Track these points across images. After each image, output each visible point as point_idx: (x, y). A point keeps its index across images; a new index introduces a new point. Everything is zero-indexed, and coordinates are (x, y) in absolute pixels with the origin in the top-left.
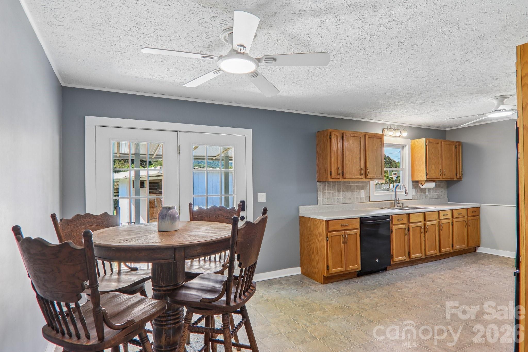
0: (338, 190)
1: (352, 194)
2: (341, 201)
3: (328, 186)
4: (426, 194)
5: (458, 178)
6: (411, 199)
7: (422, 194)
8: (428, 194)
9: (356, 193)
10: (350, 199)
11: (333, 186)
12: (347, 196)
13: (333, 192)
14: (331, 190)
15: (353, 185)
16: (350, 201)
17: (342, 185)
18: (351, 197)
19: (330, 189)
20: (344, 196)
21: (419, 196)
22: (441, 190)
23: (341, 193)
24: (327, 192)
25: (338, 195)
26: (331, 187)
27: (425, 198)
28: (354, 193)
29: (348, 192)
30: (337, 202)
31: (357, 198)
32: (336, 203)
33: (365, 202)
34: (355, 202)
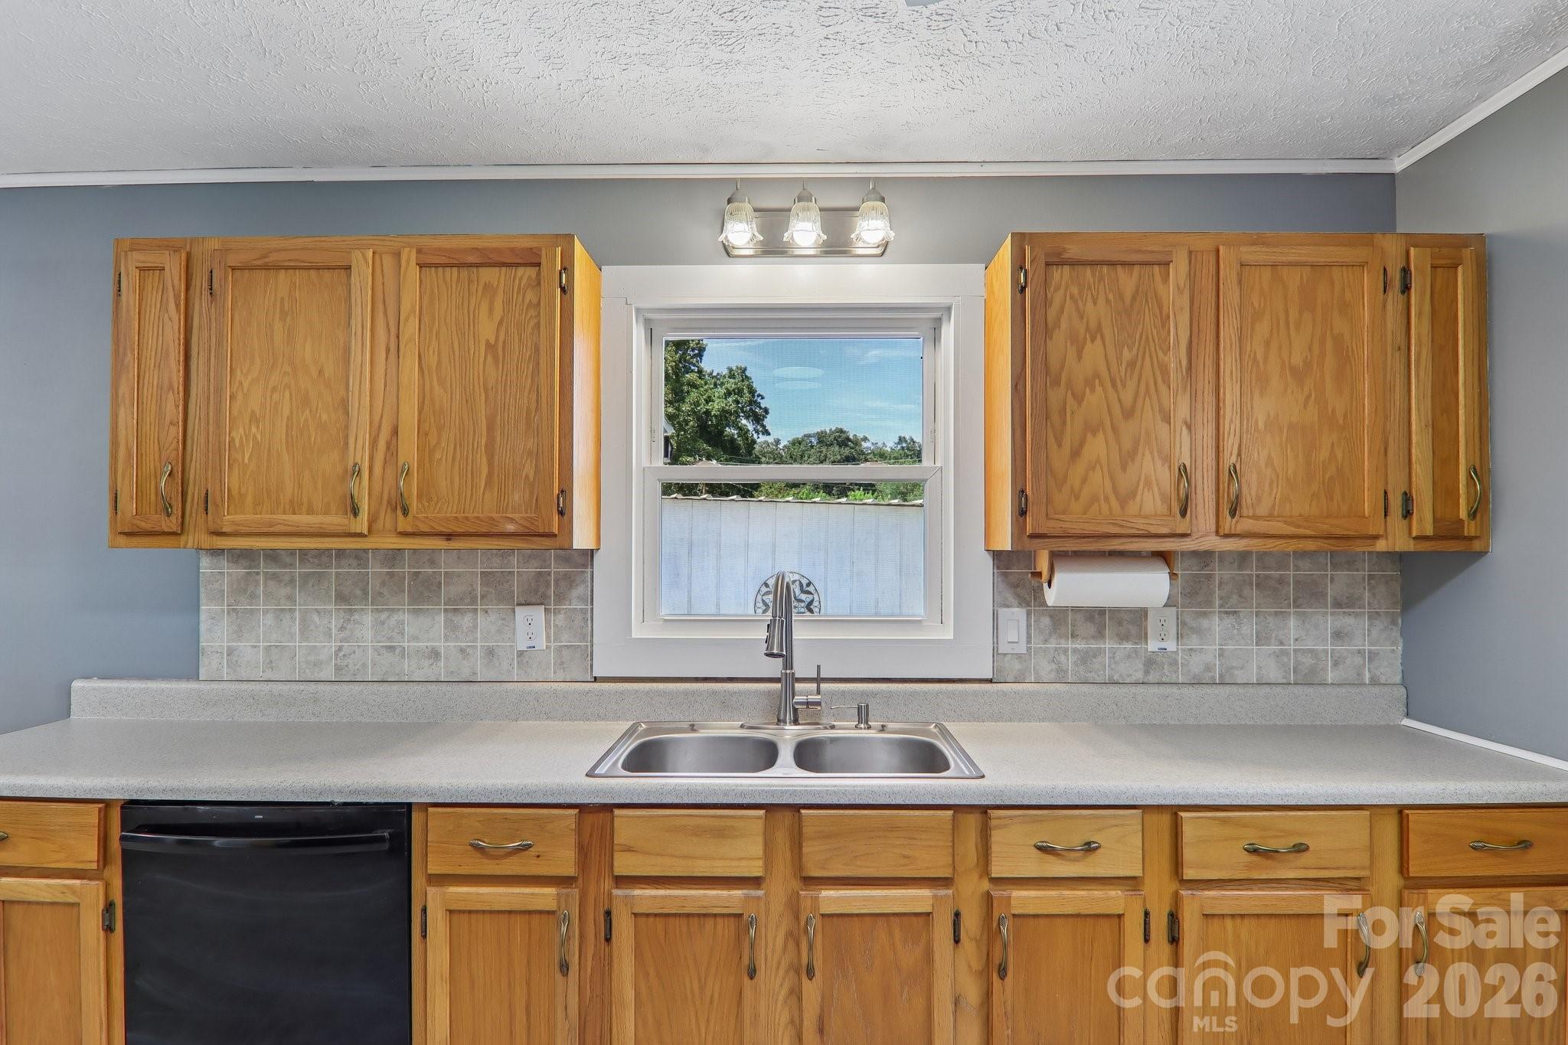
0: (341, 598)
1: (452, 628)
2: (364, 665)
3: (274, 577)
4: (1153, 645)
5: (1429, 531)
6: (990, 681)
7: (1108, 645)
8: (1171, 645)
9: (485, 623)
10: (435, 654)
11: (305, 577)
12: (415, 638)
13: (305, 613)
14: (290, 598)
15: (459, 575)
16: (440, 670)
17: (375, 569)
18: (441, 645)
19: (283, 591)
20: (390, 639)
21: (1069, 662)
22: (1330, 621)
23: (368, 619)
24: (266, 612)
25: (342, 629)
26: (292, 581)
27: (1139, 675)
28: (466, 621)
29: (416, 612)
30: (338, 668)
31: (490, 652)
32: (328, 673)
33: (552, 677)
34: (475, 674)
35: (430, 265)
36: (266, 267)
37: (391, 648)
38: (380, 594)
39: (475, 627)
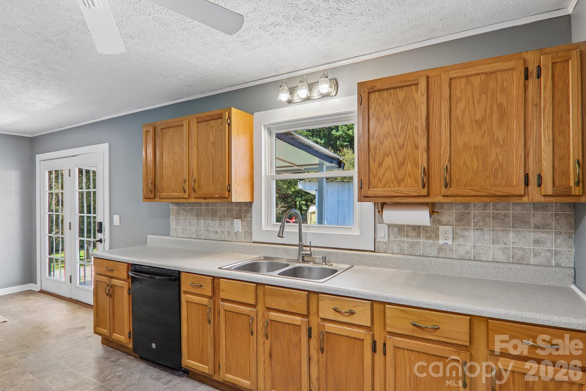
0: (197, 216)
1: (220, 224)
2: (202, 235)
3: (183, 209)
4: (441, 242)
5: (550, 192)
6: (374, 252)
7: (422, 240)
8: (450, 242)
9: (227, 223)
10: (216, 232)
11: (190, 209)
12: (212, 227)
13: (190, 219)
14: (187, 215)
15: (222, 209)
16: (217, 237)
17: (204, 207)
18: (218, 230)
19: (186, 213)
20: (207, 227)
21: (405, 246)
22: (531, 235)
23: (202, 221)
24: (182, 219)
25: (197, 224)
26: (187, 211)
27: (435, 254)
28: (223, 223)
29: (212, 220)
30: (196, 235)
31: (229, 232)
32: (194, 236)
33: (243, 241)
34: (225, 238)
35: (199, 122)
36: (168, 128)
37: (207, 230)
38: (205, 215)
39: (225, 225)
